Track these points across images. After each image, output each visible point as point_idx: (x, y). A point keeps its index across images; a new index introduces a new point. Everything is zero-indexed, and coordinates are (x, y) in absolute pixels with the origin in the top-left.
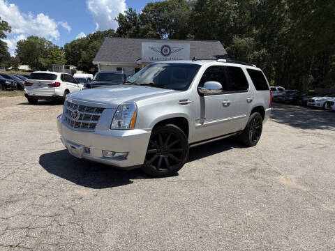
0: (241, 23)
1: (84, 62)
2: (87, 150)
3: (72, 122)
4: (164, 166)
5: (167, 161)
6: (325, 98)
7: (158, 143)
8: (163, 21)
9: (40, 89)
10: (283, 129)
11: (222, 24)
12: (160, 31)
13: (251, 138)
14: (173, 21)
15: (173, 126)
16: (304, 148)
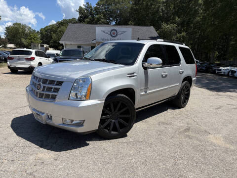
0: (167, 14)
1: (54, 42)
2: (50, 118)
3: (37, 93)
4: (115, 129)
5: (117, 125)
6: (229, 68)
7: (110, 110)
8: (111, 12)
9: (19, 62)
10: (203, 92)
11: (153, 14)
12: (109, 19)
13: (182, 102)
14: (118, 12)
15: (123, 95)
16: (222, 109)
